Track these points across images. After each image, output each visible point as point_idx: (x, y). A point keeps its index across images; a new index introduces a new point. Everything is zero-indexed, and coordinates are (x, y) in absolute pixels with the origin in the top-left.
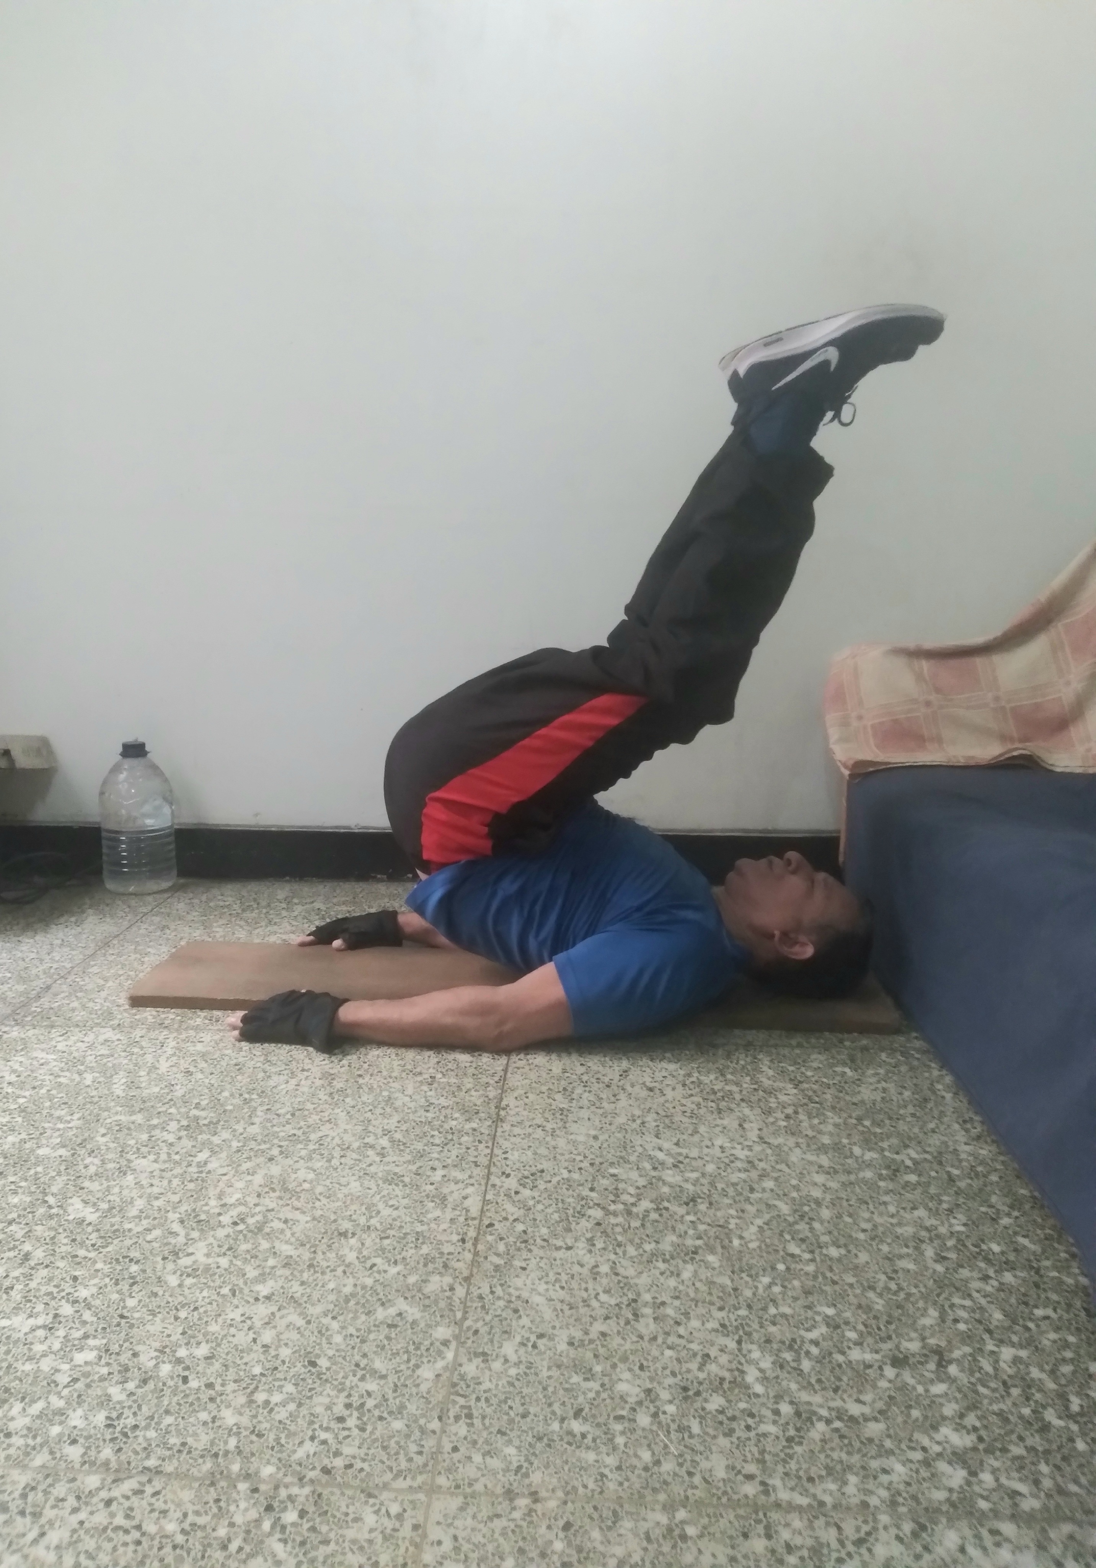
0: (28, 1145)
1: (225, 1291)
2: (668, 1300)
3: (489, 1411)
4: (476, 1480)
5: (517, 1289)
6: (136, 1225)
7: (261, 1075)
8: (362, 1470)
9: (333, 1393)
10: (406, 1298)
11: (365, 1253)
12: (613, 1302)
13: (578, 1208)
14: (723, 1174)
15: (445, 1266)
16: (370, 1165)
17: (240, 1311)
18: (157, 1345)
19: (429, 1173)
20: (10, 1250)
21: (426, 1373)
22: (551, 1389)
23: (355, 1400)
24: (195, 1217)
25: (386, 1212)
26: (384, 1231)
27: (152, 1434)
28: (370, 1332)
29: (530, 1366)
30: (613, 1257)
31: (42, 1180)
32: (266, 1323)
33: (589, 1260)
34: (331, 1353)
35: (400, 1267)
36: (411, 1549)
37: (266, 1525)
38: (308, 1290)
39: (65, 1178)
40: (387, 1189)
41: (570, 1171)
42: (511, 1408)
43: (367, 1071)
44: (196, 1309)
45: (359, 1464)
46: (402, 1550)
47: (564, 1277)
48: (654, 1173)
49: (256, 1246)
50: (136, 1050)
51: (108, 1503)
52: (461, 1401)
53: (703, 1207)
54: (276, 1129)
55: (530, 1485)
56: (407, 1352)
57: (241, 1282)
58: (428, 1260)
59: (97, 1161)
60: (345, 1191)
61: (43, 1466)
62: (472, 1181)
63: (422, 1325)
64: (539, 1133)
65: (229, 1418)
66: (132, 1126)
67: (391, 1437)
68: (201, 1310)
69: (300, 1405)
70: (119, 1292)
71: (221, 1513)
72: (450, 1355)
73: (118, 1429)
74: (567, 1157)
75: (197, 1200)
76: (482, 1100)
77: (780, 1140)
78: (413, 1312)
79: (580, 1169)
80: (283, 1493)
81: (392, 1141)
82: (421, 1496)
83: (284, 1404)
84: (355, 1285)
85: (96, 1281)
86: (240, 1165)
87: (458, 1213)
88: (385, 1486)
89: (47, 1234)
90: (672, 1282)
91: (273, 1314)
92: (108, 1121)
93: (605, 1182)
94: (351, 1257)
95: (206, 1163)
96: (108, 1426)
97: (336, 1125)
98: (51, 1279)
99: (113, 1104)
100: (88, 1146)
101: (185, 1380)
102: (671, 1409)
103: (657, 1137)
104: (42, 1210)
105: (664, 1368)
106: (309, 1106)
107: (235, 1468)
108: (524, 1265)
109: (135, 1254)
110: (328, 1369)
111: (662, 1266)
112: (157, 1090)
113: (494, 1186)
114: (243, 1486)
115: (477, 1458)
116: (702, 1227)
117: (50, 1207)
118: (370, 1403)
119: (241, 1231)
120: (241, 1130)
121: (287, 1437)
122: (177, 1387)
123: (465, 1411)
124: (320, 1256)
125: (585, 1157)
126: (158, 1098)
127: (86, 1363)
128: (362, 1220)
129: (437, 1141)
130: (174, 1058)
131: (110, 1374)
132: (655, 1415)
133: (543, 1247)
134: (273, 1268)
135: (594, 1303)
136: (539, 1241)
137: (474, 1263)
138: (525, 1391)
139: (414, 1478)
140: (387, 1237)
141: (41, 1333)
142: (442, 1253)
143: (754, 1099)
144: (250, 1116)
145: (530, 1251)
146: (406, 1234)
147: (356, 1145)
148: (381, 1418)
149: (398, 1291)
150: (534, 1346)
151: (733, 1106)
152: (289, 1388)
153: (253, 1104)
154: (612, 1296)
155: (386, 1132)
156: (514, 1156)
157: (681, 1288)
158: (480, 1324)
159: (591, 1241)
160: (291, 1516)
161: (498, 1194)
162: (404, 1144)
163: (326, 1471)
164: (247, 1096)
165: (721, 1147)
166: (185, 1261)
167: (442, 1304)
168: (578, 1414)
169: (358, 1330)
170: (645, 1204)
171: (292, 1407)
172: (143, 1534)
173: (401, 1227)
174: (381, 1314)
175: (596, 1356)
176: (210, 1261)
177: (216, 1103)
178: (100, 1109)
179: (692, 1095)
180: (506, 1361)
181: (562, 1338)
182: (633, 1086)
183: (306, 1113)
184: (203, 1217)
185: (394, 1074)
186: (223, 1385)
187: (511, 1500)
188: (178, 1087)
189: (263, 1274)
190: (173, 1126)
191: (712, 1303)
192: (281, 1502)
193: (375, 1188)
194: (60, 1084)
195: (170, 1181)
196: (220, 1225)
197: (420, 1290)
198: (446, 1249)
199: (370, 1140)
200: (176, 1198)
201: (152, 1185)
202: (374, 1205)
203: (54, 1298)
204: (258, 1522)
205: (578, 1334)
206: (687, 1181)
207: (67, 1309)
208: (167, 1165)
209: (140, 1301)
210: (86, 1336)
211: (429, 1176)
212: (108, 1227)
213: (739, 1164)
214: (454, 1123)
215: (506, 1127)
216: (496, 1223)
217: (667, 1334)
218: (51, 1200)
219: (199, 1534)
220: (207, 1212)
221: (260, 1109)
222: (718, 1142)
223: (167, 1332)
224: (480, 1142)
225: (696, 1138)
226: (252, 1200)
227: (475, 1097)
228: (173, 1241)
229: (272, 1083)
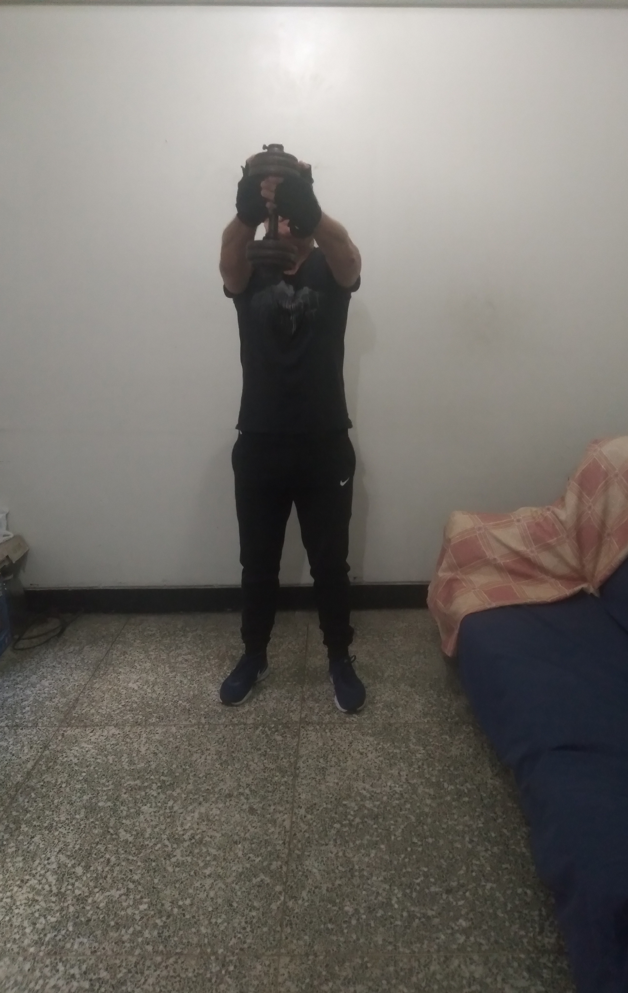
0: (93, 801)
1: (192, 873)
2: (365, 868)
3: (298, 921)
4: (295, 950)
5: (306, 866)
6: (150, 842)
7: (188, 754)
8: (254, 949)
9: (240, 917)
10: (263, 873)
11: (245, 851)
12: (343, 870)
13: (330, 824)
14: (390, 801)
15: (278, 857)
16: (243, 805)
17: (199, 883)
18: (170, 900)
19: (268, 808)
20: (101, 858)
21: (274, 906)
22: (320, 911)
23: (248, 919)
24: (173, 837)
25: (252, 830)
26: (252, 840)
27: (176, 939)
28: (251, 889)
29: (312, 901)
30: (344, 848)
31: (105, 820)
32: (210, 888)
33: (335, 850)
34: (237, 900)
35: (260, 858)
36: (274, 978)
37: (223, 972)
38: (225, 871)
39: (114, 818)
40: (251, 817)
41: (327, 804)
42: (306, 920)
43: (236, 748)
44: (182, 883)
45: (253, 947)
46: (271, 978)
47: (325, 859)
48: (362, 803)
49: (201, 850)
50: (128, 740)
51: (166, 967)
52: (288, 918)
53: (380, 820)
54: (200, 786)
55: (314, 951)
56: (266, 898)
57: (198, 869)
58: (270, 853)
59: (125, 808)
60: (233, 819)
61: (140, 954)
62: (286, 812)
63: (271, 885)
64: (314, 783)
65: (203, 930)
66: (136, 787)
67: (263, 934)
68: (184, 883)
69: (228, 923)
70: (150, 876)
71: (207, 969)
72: (282, 898)
73: (163, 937)
74: (325, 795)
75: (172, 828)
76: (288, 764)
77: (415, 781)
78: (267, 880)
79: (331, 802)
80: (227, 959)
81: (251, 790)
82: (276, 957)
83: (222, 923)
84: (243, 868)
85: (139, 872)
86: (187, 808)
87: (281, 829)
88: (263, 954)
89: (114, 848)
90: (366, 859)
91: (213, 883)
92: (125, 785)
93: (341, 809)
94: (240, 854)
95: (173, 807)
96: (159, 937)
97: (226, 782)
98: (121, 872)
99: (125, 775)
100: (120, 800)
101: (184, 915)
102: (364, 917)
103: (364, 782)
104: (109, 837)
105: (362, 899)
106: (213, 772)
107: (209, 950)
108: (308, 854)
109: (152, 857)
110: (237, 907)
111: (363, 851)
112: (143, 765)
113: (295, 813)
114: (213, 958)
115: (295, 941)
116: (380, 831)
117: (112, 834)
118: (254, 921)
119: (193, 843)
120: (184, 788)
121: (226, 937)
122: (181, 918)
123: (289, 922)
124: (227, 855)
125: (333, 795)
126: (145, 769)
127: (145, 910)
128: (242, 835)
129: (270, 789)
130: (147, 744)
131: (155, 914)
132: (358, 920)
133: (316, 845)
134: (209, 861)
135: (337, 871)
136: (315, 842)
137: (290, 854)
138: (311, 912)
139: (273, 951)
140: (253, 843)
141: (124, 897)
142: (276, 850)
143: (406, 757)
144: (187, 779)
145: (311, 847)
146: (261, 841)
147: (235, 793)
148: (259, 927)
149: (260, 870)
150: (314, 893)
151: (397, 762)
152: (224, 916)
153: (188, 772)
154: (343, 867)
155: (248, 785)
156: (303, 796)
157: (370, 862)
158: (293, 883)
159: (335, 841)
160: (231, 968)
161: (297, 818)
162: (256, 792)
163: (242, 949)
164: (184, 767)
165: (390, 786)
166: (173, 860)
167: (278, 875)
168: (330, 920)
169: (246, 889)
170: (358, 820)
171: (226, 924)
172: (181, 978)
173: (258, 838)
174: (254, 881)
175: (337, 895)
176: (184, 859)
177: (171, 772)
178: (120, 778)
179: (379, 756)
180: (303, 899)
181: (324, 887)
182: (354, 752)
183: (211, 776)
184: (177, 836)
185: (248, 750)
186: (198, 916)
187: (308, 957)
188: (152, 763)
189: (206, 864)
190: (154, 786)
191: (381, 868)
192: (227, 963)
193: (246, 818)
194: (99, 763)
195: (159, 818)
196: (185, 840)
197: (269, 869)
198: (278, 848)
199: (241, 790)
200: (163, 827)
201: (152, 821)
202: (247, 827)
203: (125, 880)
204: (220, 971)
205: (330, 886)
206: (375, 806)
207: (131, 886)
208: (156, 809)
209: (159, 880)
210: (142, 898)
211: (268, 810)
212: (138, 844)
213: (397, 796)
214: (277, 778)
215: (300, 780)
216: (297, 833)
217: (364, 884)
218: (111, 831)
219: (201, 977)
220: (178, 834)
221: (191, 775)
222: (389, 784)
223: (173, 894)
224: (288, 789)
225: (380, 782)
226: (195, 826)
227: (285, 763)
228: (166, 849)
229: (194, 758)
